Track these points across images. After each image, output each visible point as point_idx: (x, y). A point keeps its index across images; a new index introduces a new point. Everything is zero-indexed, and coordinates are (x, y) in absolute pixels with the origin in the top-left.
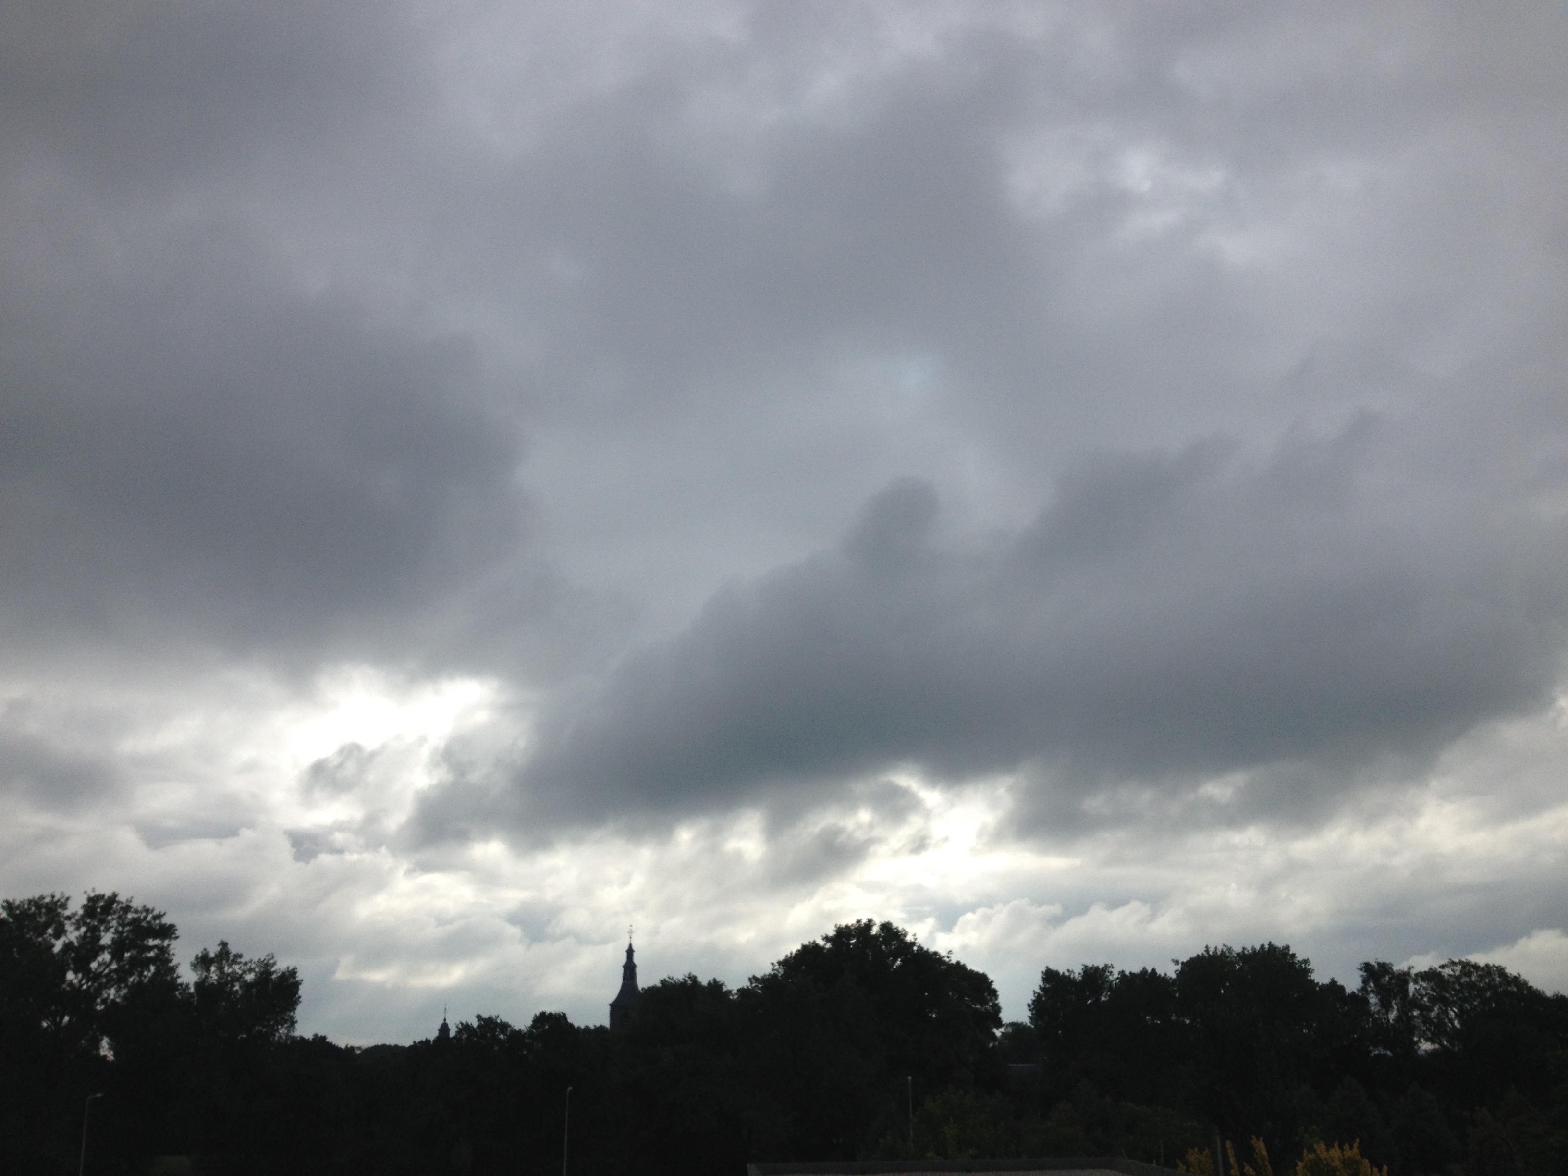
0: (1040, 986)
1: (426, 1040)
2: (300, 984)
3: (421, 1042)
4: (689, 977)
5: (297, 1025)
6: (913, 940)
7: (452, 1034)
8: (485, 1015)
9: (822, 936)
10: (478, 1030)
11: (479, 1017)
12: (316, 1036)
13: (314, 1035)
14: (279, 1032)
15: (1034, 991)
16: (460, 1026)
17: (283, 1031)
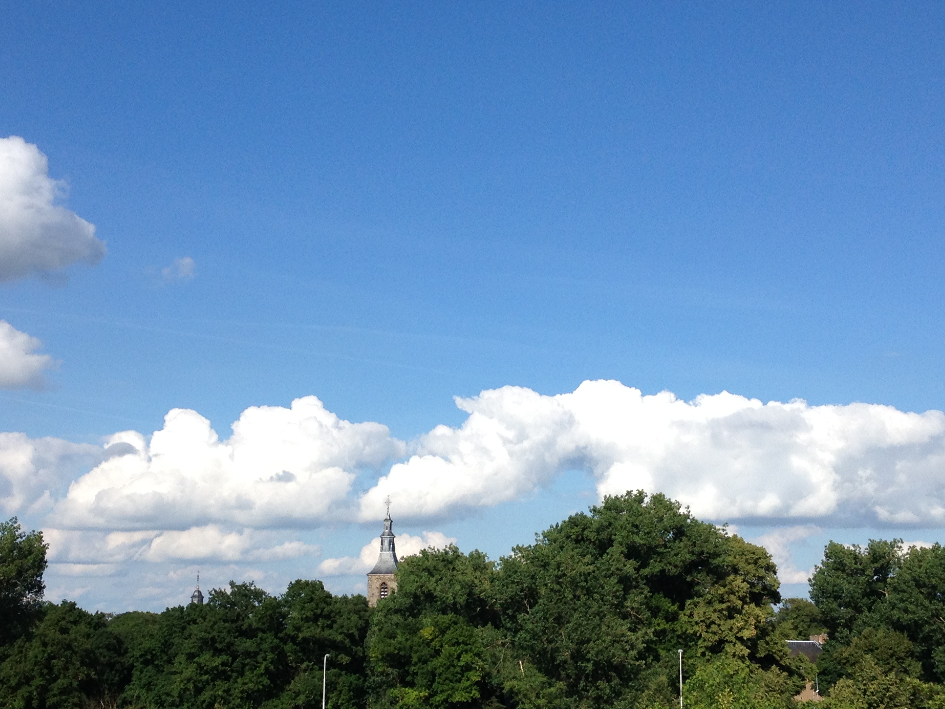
0: (822, 561)
1: (180, 606)
2: (47, 548)
3: (174, 609)
4: (450, 548)
5: (44, 590)
6: (686, 513)
7: (206, 601)
8: (239, 583)
9: (589, 507)
10: (231, 597)
11: (232, 584)
12: (64, 602)
13: (63, 602)
14: (26, 597)
15: (816, 566)
16: (213, 592)
17: (30, 596)
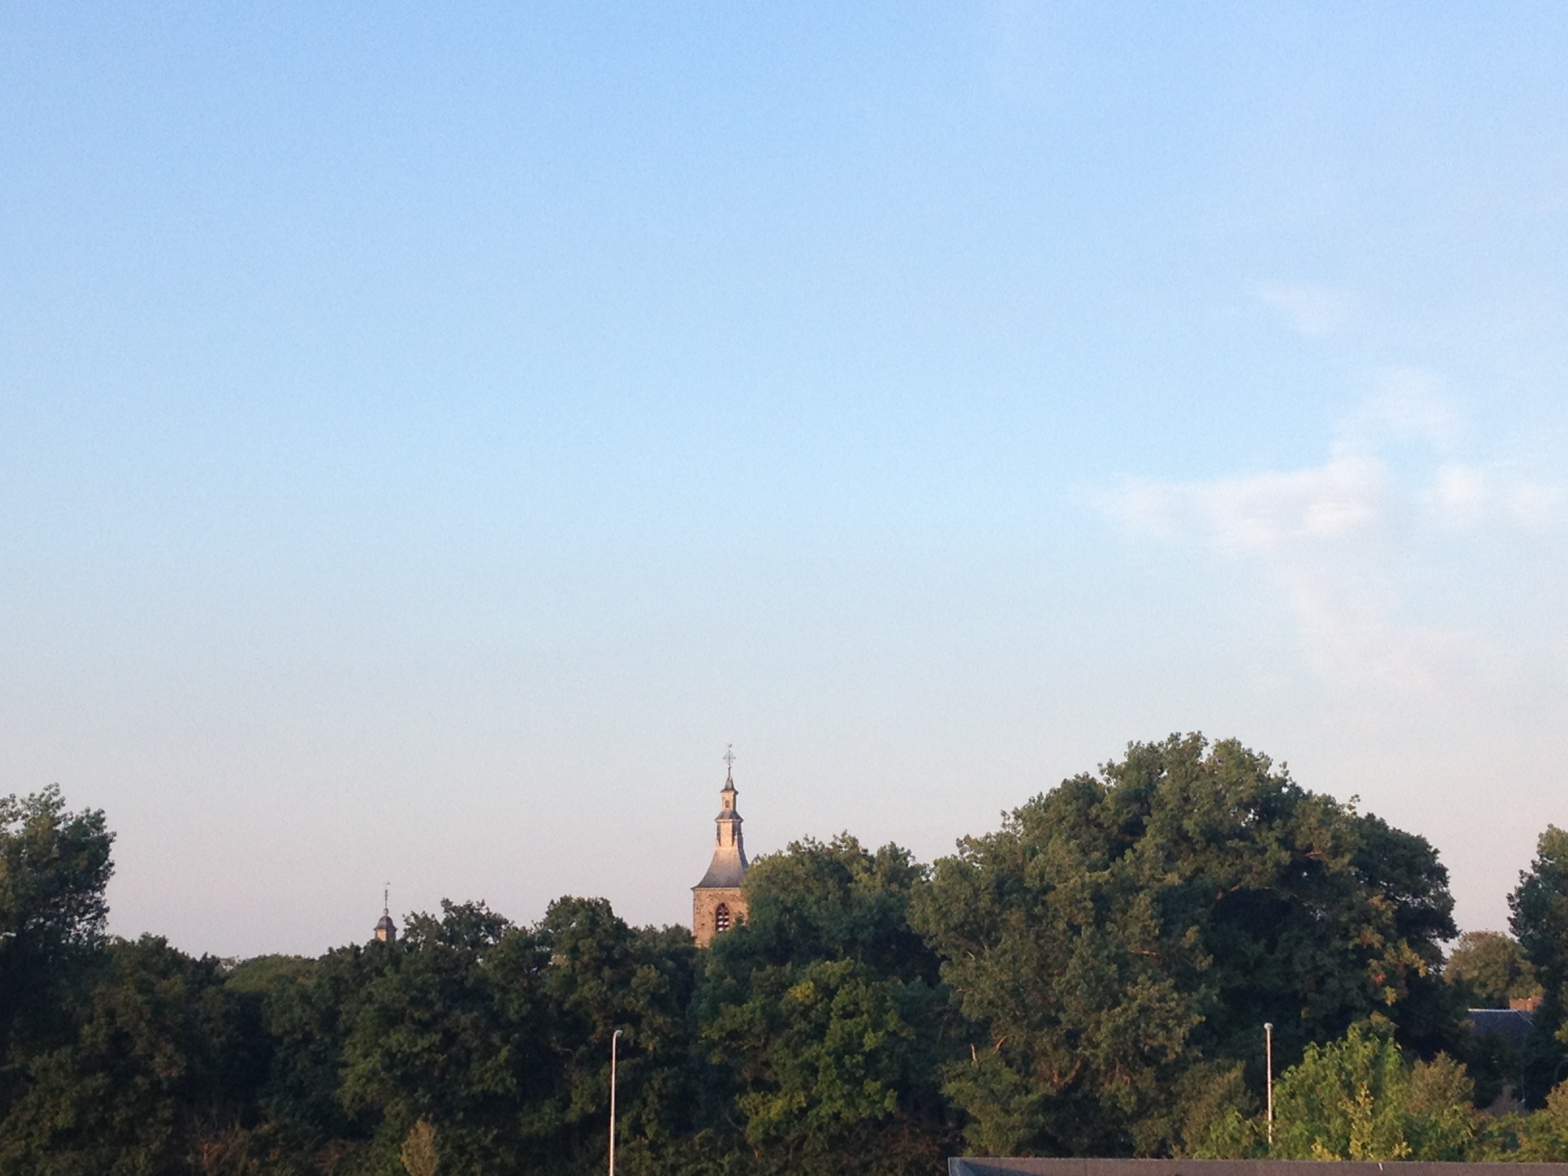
0: (1533, 862)
1: (352, 946)
2: (111, 841)
3: (343, 950)
4: (844, 841)
7: (399, 935)
8: (459, 902)
10: (445, 928)
11: (446, 903)
12: (146, 937)
13: (143, 936)
14: (76, 929)
15: (1521, 872)
16: (412, 920)
17: (82, 926)
